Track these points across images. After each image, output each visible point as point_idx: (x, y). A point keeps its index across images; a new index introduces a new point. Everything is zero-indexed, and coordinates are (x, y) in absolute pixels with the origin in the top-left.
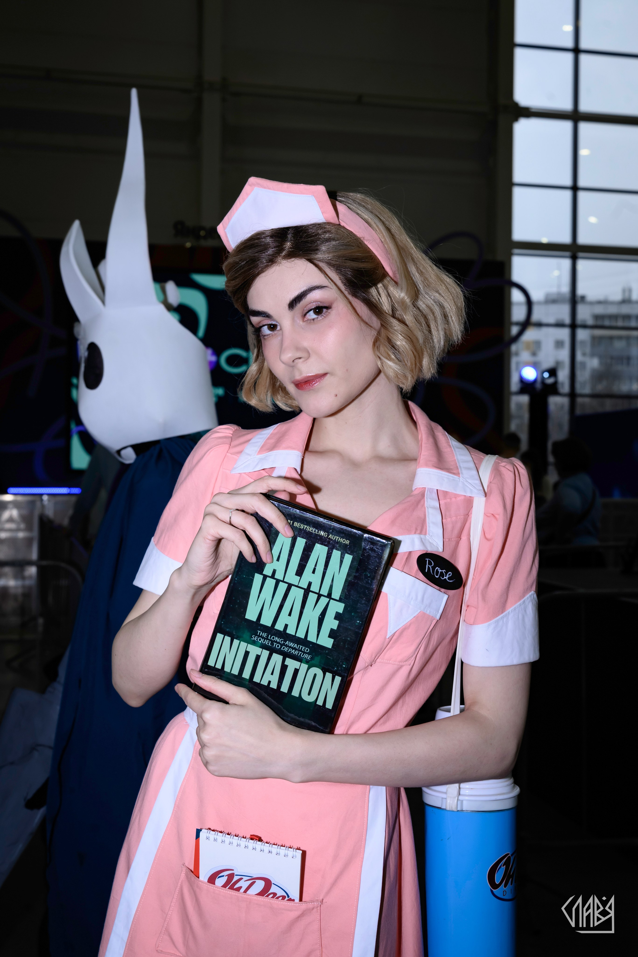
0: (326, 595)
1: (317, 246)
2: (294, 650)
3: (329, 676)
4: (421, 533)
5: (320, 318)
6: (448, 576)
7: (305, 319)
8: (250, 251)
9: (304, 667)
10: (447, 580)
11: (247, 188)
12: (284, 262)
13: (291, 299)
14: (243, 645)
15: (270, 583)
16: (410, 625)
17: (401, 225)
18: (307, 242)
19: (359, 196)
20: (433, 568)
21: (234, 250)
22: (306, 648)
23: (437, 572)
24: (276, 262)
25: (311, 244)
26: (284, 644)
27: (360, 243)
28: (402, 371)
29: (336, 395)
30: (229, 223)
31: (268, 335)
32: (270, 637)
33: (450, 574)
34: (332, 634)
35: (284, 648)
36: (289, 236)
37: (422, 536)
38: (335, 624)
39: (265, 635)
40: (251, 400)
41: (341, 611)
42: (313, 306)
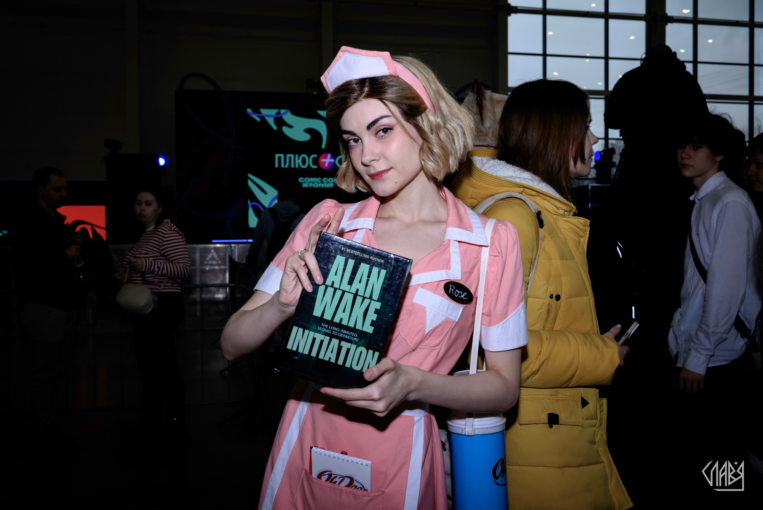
0: (368, 297)
1: (385, 90)
2: (347, 336)
3: (371, 352)
4: (446, 269)
5: (386, 135)
6: (463, 295)
7: (377, 136)
8: (342, 93)
9: (354, 346)
10: (463, 297)
11: (340, 53)
12: (364, 100)
13: (369, 124)
14: (312, 333)
15: (330, 290)
16: (439, 326)
17: (435, 77)
18: (378, 87)
19: (410, 59)
20: (454, 291)
21: (331, 92)
22: (355, 334)
23: (457, 293)
24: (359, 100)
25: (381, 89)
26: (340, 332)
27: (411, 88)
28: (438, 169)
29: (396, 183)
30: (328, 75)
31: (353, 146)
32: (331, 328)
33: (465, 294)
34: (373, 323)
35: (340, 334)
36: (367, 84)
37: (447, 271)
38: (374, 317)
39: (327, 326)
40: (341, 186)
41: (379, 308)
42: (383, 128)
